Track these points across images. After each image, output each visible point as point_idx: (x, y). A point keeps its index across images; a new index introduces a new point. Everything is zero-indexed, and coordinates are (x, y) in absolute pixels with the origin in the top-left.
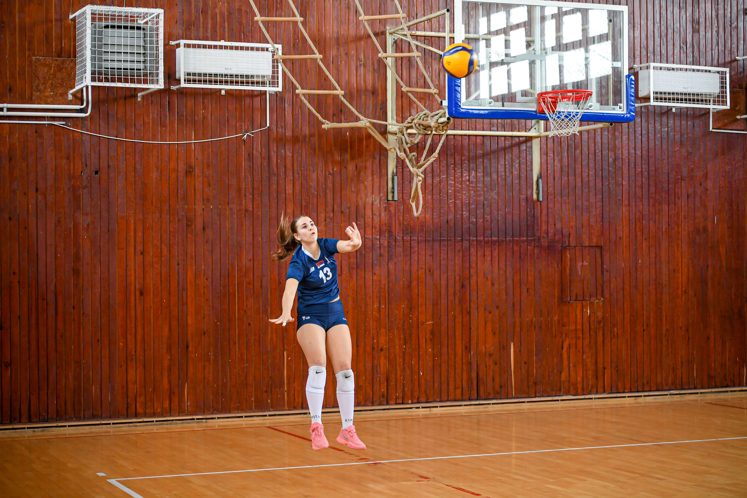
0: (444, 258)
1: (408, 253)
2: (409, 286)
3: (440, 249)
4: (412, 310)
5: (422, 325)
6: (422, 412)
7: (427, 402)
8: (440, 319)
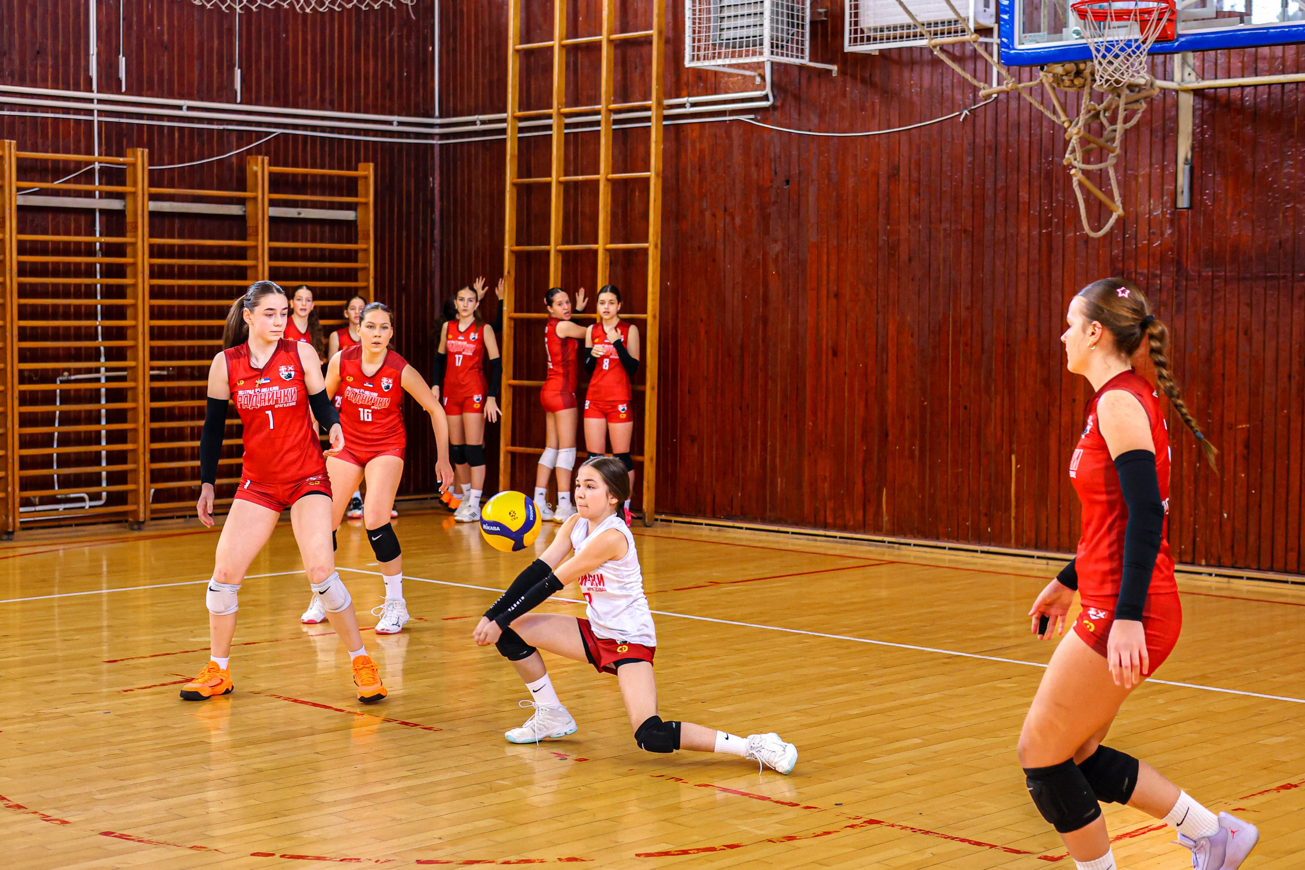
0: (1273, 311)
1: (1208, 299)
2: (1209, 360)
3: (1265, 294)
4: (1213, 400)
5: (1230, 429)
6: (1214, 582)
7: (1233, 567)
8: (1262, 420)
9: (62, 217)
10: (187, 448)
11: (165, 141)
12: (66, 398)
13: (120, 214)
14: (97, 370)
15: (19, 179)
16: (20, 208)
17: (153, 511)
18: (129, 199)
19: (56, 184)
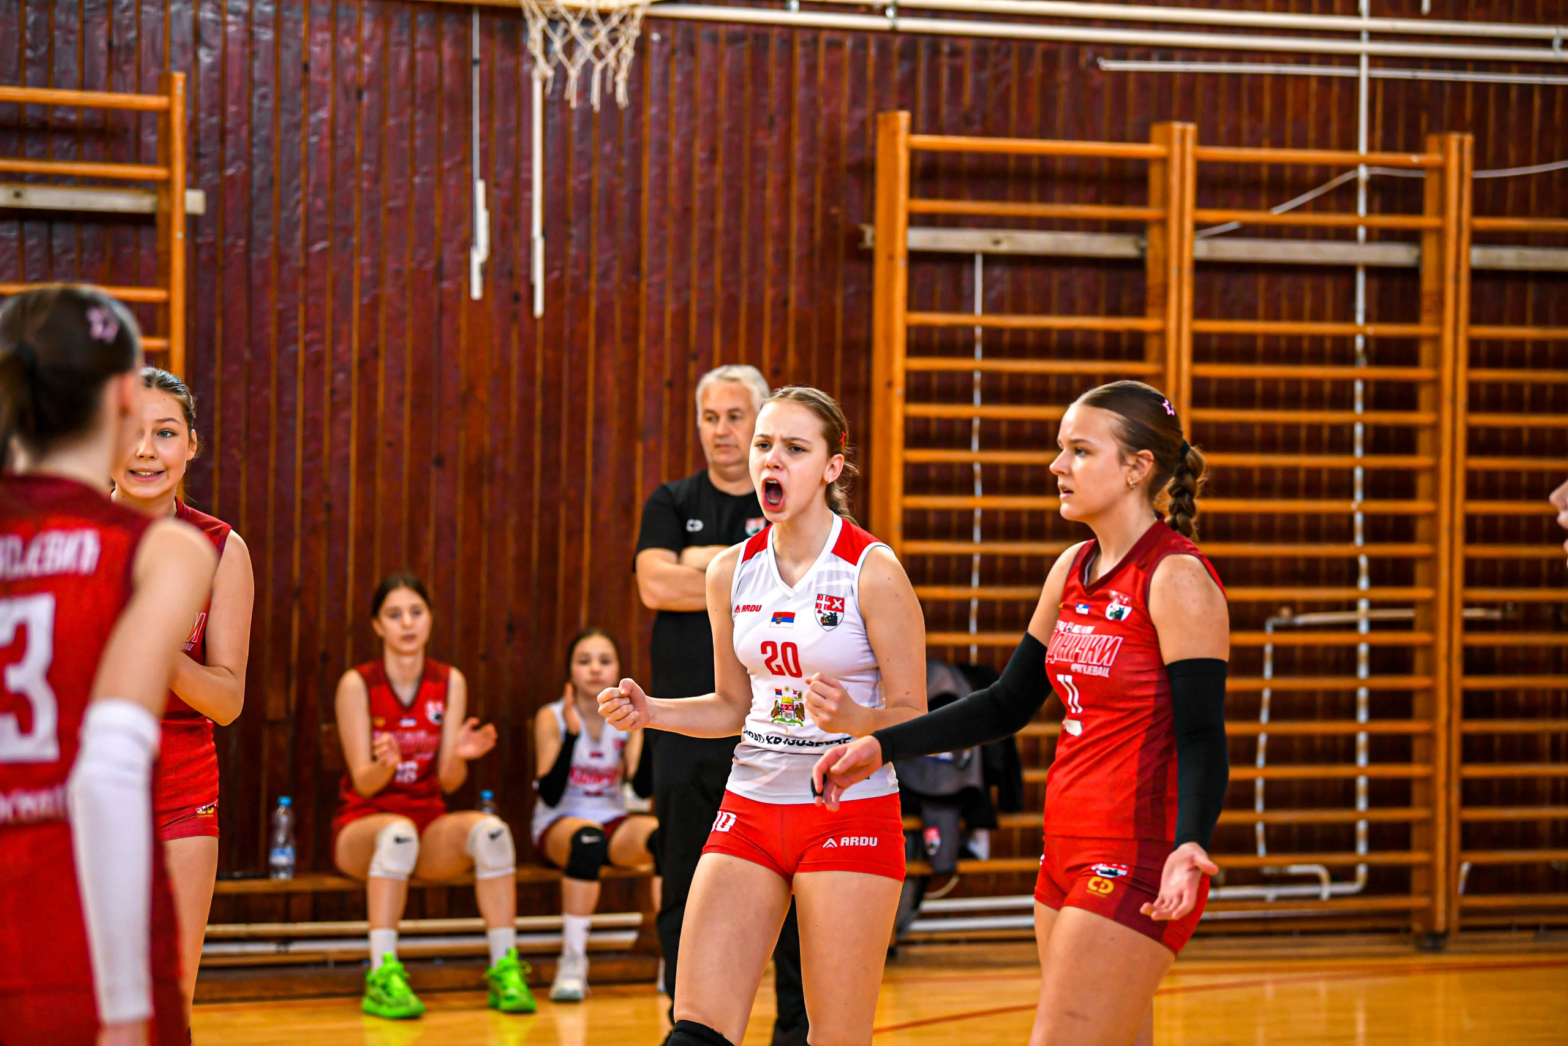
9: (1285, 283)
10: (1543, 778)
11: (1512, 117)
12: (1285, 662)
13: (1411, 274)
14: (1352, 606)
15: (1201, 203)
16: (1202, 267)
17: (1465, 912)
18: (1430, 244)
19: (1277, 214)
